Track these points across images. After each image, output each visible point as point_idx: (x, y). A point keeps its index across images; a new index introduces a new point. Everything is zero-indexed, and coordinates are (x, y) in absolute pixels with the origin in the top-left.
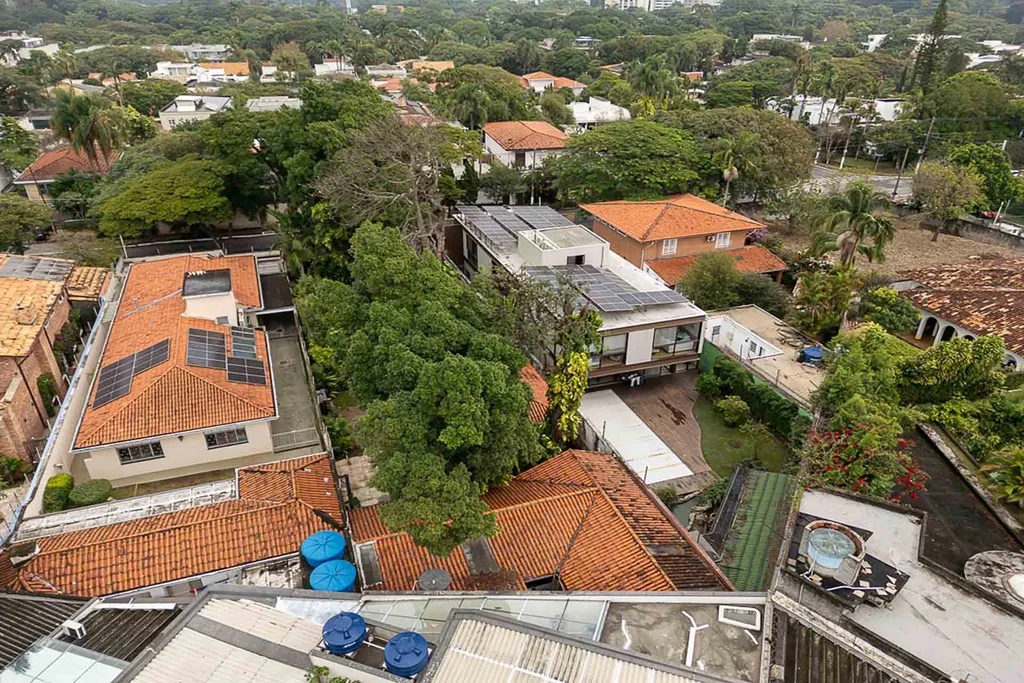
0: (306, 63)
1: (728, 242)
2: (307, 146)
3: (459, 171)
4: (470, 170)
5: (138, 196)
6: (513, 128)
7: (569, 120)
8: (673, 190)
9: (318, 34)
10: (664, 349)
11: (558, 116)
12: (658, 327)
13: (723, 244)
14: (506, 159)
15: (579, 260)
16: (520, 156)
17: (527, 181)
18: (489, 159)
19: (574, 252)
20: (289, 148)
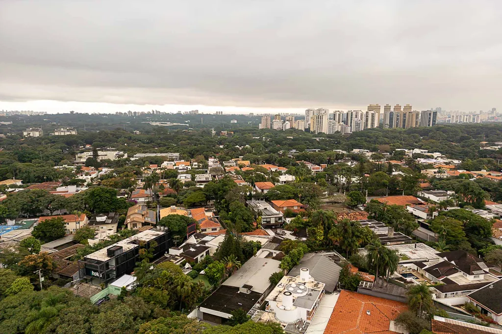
0: (204, 160)
1: (297, 208)
2: (222, 190)
3: (248, 194)
4: (250, 193)
5: (191, 198)
6: (262, 184)
7: (278, 181)
8: (289, 198)
9: (207, 150)
10: (277, 221)
11: (274, 180)
12: (275, 217)
13: (295, 208)
14: (260, 191)
15: (266, 208)
16: (263, 190)
17: (263, 196)
18: (256, 191)
19: (265, 207)
20: (219, 190)
